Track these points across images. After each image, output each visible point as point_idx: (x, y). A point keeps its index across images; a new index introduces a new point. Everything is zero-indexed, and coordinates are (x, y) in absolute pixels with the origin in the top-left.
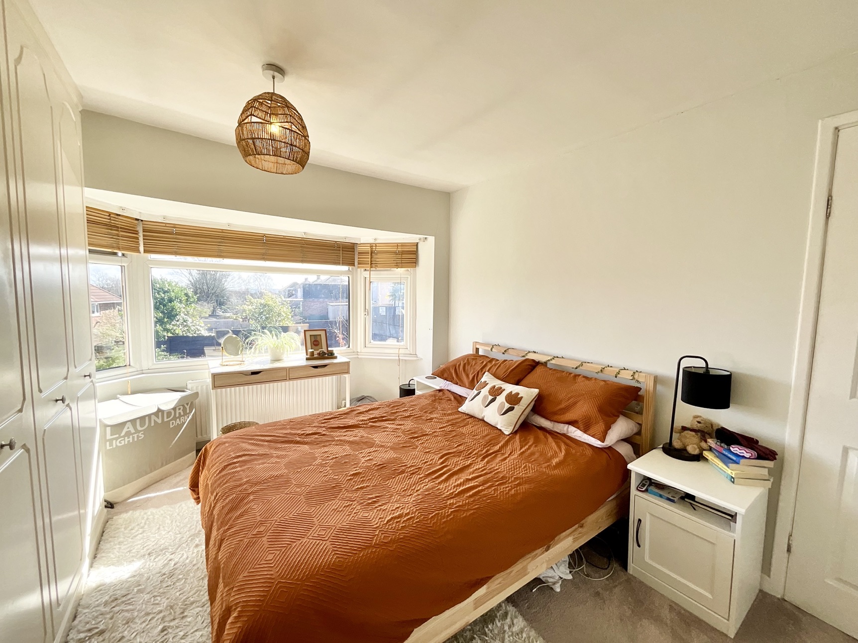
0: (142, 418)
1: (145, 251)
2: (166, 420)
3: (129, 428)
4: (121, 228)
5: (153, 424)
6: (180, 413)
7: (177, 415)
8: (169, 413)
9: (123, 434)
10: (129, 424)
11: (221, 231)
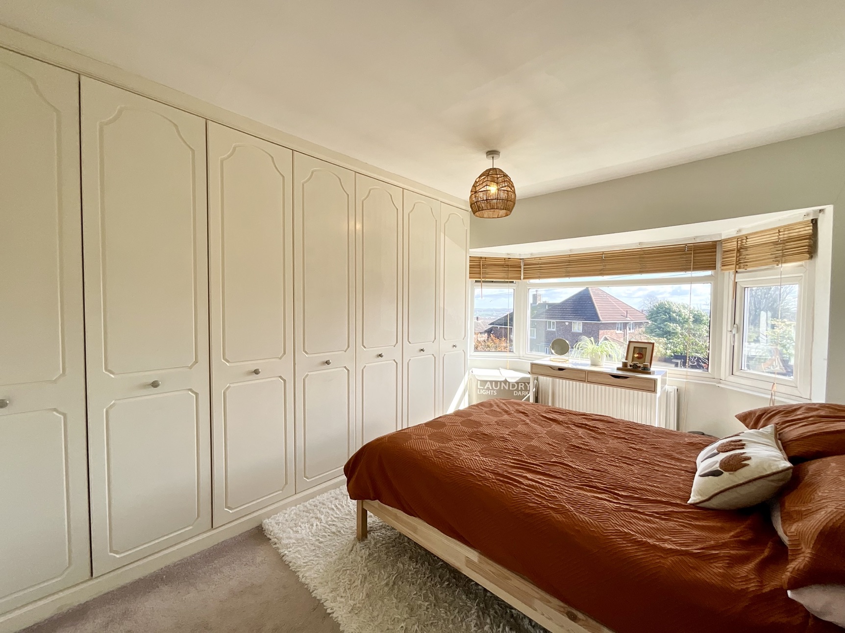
0: (496, 382)
1: (524, 278)
2: (511, 389)
3: (488, 385)
4: (510, 266)
5: (502, 388)
6: (521, 388)
7: (520, 389)
8: (513, 386)
9: (485, 388)
10: (489, 383)
11: (568, 256)
